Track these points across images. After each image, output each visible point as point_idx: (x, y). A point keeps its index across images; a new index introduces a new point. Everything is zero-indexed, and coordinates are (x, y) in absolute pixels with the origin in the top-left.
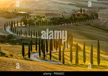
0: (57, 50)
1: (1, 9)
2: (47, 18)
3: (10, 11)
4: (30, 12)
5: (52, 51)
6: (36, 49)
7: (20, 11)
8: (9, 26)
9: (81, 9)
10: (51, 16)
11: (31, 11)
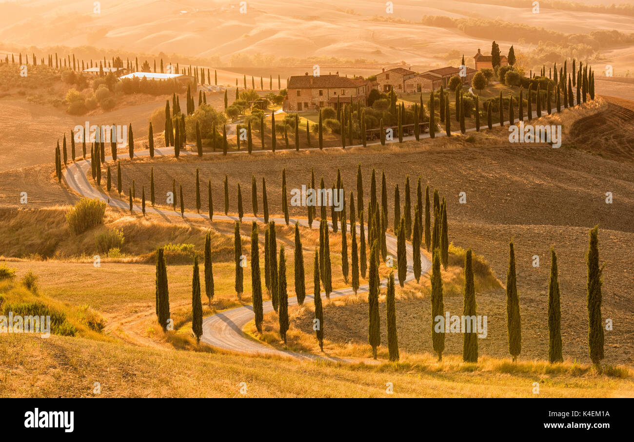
0: (356, 285)
1: (39, 63)
2: (299, 104)
3: (90, 70)
4: (203, 71)
5: (328, 295)
6: (239, 287)
7: (146, 68)
8: (85, 153)
9: (495, 47)
10: (321, 94)
11: (206, 68)
